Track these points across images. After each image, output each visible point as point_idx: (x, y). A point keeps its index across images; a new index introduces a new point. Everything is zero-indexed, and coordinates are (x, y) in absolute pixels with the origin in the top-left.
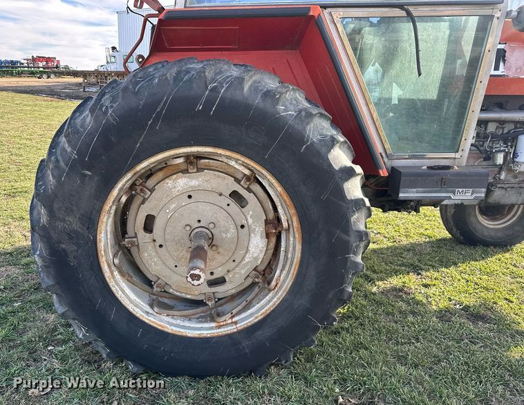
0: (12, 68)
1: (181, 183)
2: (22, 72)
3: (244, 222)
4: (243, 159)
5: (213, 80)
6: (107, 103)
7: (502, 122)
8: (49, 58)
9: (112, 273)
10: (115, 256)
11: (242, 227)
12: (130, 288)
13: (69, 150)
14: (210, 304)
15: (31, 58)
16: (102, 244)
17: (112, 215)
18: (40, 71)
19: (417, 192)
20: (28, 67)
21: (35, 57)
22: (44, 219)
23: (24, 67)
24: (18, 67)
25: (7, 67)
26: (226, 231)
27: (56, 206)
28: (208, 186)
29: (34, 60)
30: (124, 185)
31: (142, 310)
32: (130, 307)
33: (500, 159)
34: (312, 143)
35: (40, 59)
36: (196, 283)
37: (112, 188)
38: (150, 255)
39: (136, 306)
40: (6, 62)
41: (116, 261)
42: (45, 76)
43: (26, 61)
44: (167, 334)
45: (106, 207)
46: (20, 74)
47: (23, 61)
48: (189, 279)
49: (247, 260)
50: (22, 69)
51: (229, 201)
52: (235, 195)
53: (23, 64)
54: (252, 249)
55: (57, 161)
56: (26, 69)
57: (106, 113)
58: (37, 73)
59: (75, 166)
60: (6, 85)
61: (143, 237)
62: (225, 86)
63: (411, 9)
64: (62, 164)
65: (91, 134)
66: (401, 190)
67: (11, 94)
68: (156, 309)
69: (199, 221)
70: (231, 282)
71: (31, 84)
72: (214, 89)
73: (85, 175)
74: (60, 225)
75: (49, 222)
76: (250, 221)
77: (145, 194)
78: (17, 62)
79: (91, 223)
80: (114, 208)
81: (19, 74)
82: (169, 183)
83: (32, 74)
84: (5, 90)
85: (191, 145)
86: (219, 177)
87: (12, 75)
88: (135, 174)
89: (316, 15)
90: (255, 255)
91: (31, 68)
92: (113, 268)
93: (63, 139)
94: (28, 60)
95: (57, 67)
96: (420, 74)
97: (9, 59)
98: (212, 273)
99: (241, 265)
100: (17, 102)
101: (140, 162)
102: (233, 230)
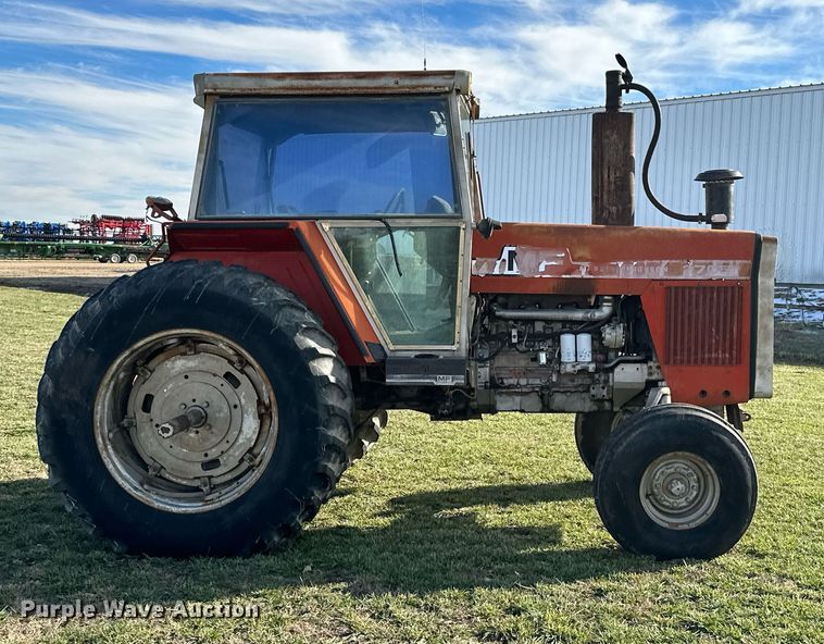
0: (46, 239)
1: (180, 364)
2: (67, 249)
3: (237, 402)
4: (228, 341)
5: (200, 277)
6: (115, 294)
7: (547, 321)
8: (129, 220)
9: (106, 446)
10: (109, 431)
11: (235, 406)
12: (121, 463)
13: (78, 331)
14: (204, 489)
15: (89, 219)
16: (98, 416)
17: (110, 391)
18: (105, 247)
19: (402, 378)
20: (81, 239)
21: (99, 216)
22: (50, 392)
23: (72, 239)
24: (60, 238)
25: (34, 238)
26: (220, 412)
27: (61, 379)
28: (202, 367)
29: (96, 223)
30: (122, 362)
31: (131, 484)
32: (120, 481)
33: (543, 358)
34: (280, 328)
35: (110, 220)
36: (166, 435)
37: (112, 363)
38: (146, 436)
39: (126, 480)
40: (33, 227)
41: (111, 435)
42: (115, 258)
43: (78, 226)
44: (153, 508)
45: (106, 381)
46: (59, 254)
47: (71, 226)
48: (160, 432)
49: (240, 441)
50: (68, 242)
51: (224, 381)
52: (228, 376)
53: (69, 231)
54: (245, 429)
55: (68, 340)
56: (77, 242)
57: (111, 302)
58: (98, 250)
59: (82, 344)
60: (27, 275)
61: (141, 416)
62: (209, 282)
63: (389, 221)
64: (71, 343)
65: (97, 319)
66: (388, 376)
67: (36, 294)
68: (146, 486)
69: (194, 400)
70: (226, 465)
71: (81, 274)
72: (199, 284)
73: (89, 352)
74: (63, 396)
75: (54, 394)
76: (243, 401)
77: (146, 374)
78: (58, 227)
79: (90, 395)
80: (113, 383)
81: (57, 253)
82: (169, 364)
83: (88, 253)
84: (25, 286)
85: (180, 328)
86: (214, 359)
87: (43, 254)
88: (132, 352)
89: (294, 228)
90: (248, 436)
91: (87, 241)
92: (108, 442)
93: (75, 323)
94: (82, 223)
95: (145, 239)
96: (401, 275)
97: (41, 221)
98: (206, 455)
99: (235, 447)
100: (45, 308)
101: (137, 341)
102: (226, 410)
